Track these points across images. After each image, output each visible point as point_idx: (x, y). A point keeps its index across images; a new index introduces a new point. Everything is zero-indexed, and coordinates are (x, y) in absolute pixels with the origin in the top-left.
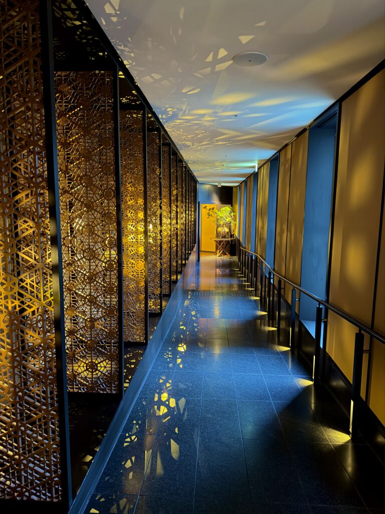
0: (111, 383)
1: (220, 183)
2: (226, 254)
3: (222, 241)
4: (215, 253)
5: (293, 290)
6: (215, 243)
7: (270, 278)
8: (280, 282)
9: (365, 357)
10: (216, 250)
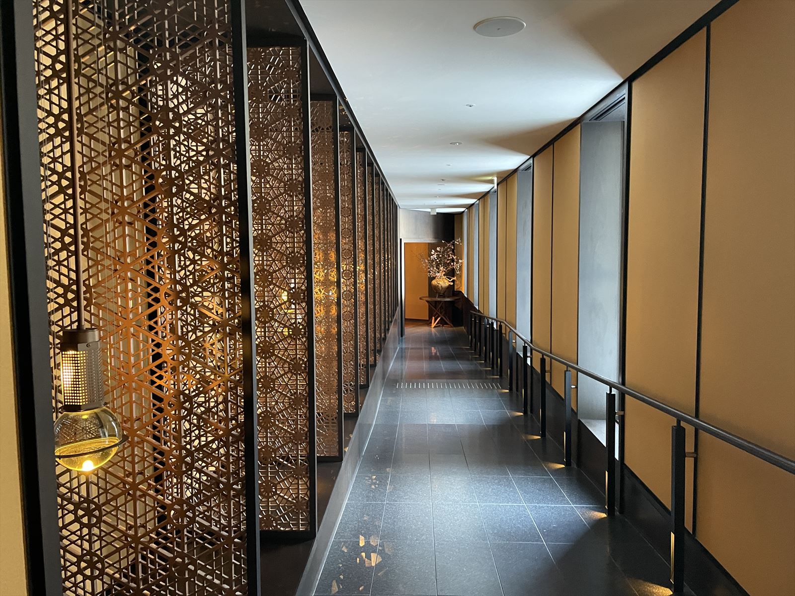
0: (297, 514)
1: (433, 207)
2: (447, 324)
3: (440, 302)
4: (428, 323)
5: (565, 372)
6: (427, 304)
7: (525, 356)
8: (543, 361)
9: (689, 463)
10: (430, 318)
